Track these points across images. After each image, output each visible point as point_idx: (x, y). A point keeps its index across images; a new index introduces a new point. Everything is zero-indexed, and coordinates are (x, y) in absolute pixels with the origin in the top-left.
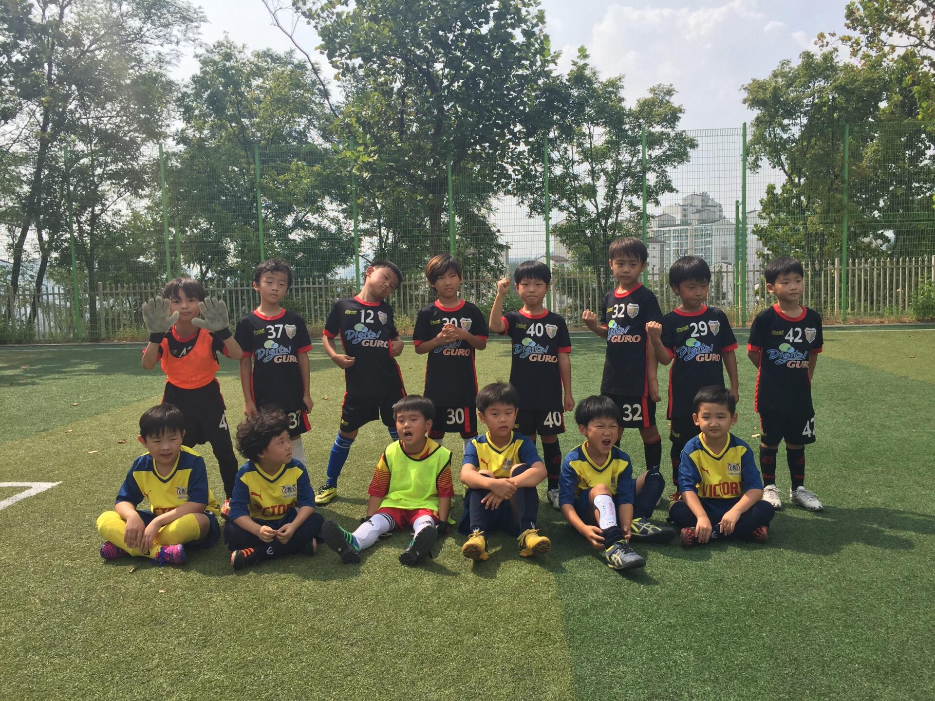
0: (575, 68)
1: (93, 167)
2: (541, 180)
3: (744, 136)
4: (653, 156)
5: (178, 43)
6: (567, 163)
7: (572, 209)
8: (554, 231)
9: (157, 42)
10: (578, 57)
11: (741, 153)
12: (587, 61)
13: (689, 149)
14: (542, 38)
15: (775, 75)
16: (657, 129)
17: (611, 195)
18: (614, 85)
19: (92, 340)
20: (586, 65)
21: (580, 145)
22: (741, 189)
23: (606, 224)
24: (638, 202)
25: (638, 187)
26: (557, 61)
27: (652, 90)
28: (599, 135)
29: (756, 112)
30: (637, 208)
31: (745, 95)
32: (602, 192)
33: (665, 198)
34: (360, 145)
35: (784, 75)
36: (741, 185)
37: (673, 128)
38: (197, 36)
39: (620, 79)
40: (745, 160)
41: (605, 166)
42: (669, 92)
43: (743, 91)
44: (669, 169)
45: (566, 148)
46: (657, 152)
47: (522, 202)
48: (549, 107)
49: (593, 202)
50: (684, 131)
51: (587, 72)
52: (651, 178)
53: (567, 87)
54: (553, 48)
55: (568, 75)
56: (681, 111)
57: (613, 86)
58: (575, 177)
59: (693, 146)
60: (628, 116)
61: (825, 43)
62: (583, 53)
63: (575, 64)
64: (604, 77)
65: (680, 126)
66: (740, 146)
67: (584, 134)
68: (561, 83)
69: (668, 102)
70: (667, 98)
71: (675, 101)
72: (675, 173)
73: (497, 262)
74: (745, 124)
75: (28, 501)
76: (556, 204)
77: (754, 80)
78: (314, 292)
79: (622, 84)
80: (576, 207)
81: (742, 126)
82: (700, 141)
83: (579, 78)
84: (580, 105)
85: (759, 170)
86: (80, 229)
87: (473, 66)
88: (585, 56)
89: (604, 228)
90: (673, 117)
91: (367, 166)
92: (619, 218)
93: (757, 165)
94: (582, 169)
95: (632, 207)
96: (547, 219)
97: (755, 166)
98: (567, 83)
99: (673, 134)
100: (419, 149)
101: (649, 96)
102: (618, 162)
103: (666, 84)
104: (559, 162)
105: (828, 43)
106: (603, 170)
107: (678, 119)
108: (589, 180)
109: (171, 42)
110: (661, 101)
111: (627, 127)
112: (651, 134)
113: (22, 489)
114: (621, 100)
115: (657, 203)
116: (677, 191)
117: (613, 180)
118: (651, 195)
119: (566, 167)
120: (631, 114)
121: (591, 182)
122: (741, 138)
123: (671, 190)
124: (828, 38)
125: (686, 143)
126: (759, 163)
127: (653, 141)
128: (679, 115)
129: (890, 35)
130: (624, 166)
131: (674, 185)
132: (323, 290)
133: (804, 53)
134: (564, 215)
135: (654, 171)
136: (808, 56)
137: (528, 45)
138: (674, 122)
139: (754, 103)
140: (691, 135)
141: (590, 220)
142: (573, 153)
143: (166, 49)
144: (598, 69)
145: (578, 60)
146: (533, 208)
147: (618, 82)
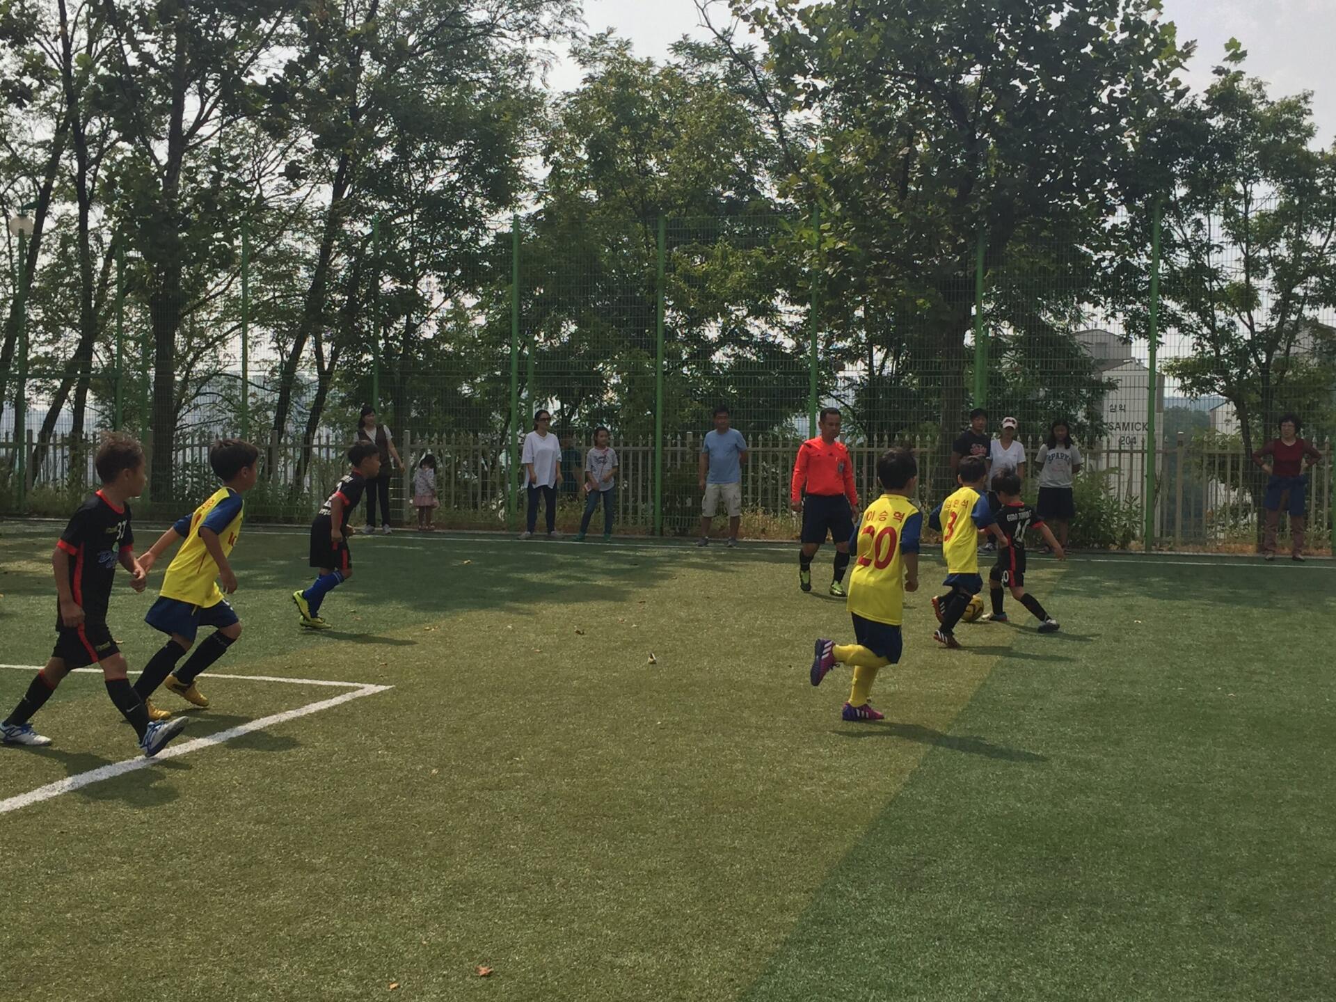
0: (1216, 80)
2: (1146, 278)
5: (548, 36)
9: (516, 34)
10: (1226, 59)
12: (1242, 65)
14: (1159, 30)
18: (1295, 109)
20: (1240, 73)
21: (1229, 212)
26: (1187, 64)
28: (1263, 196)
45: (1197, 222)
47: (1113, 315)
49: (1246, 319)
53: (1203, 115)
54: (1181, 39)
55: (1207, 92)
57: (1292, 111)
58: (1214, 274)
60: (1319, 164)
62: (1235, 51)
63: (1219, 72)
67: (1236, 196)
79: (1309, 106)
80: (1212, 327)
83: (1228, 95)
84: (1227, 146)
86: (388, 347)
87: (1024, 89)
88: (1240, 57)
89: (1264, 368)
91: (834, 255)
94: (1227, 259)
96: (1154, 346)
98: (1205, 108)
102: (1298, 247)
104: (1186, 245)
106: (1272, 259)
108: (1240, 278)
109: (537, 35)
114: (1307, 136)
117: (1287, 277)
119: (1194, 256)
120: (1324, 160)
121: (1246, 282)
130: (1304, 255)
134: (1190, 339)
137: (1132, 44)
141: (1237, 351)
142: (1215, 226)
144: (1262, 79)
145: (1225, 64)
146: (1131, 326)
147: (1302, 104)
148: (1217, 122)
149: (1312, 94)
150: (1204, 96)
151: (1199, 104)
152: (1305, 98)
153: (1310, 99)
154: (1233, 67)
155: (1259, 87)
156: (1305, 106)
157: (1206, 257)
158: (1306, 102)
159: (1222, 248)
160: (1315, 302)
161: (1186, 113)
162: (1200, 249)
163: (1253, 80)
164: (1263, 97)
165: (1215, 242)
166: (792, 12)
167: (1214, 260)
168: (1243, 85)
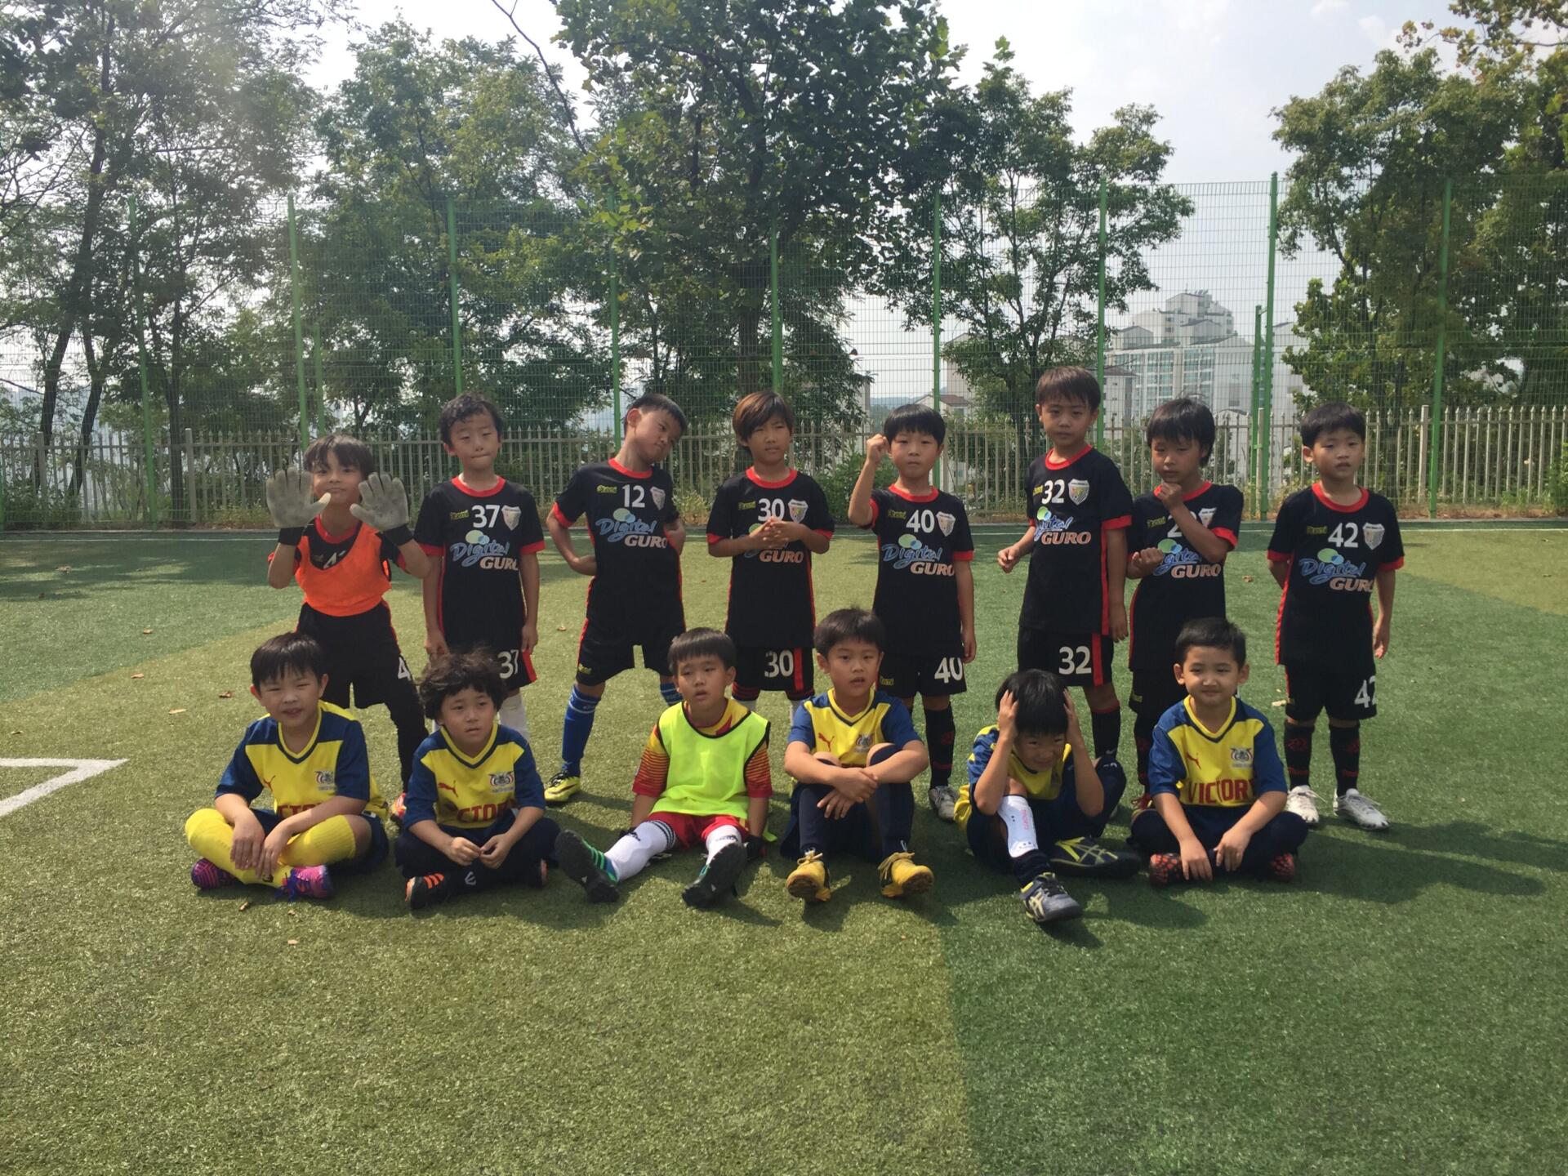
0: (989, 76)
1: (177, 234)
2: (927, 266)
3: (1274, 195)
4: (1118, 228)
5: (320, 22)
6: (974, 238)
7: (979, 316)
8: (947, 354)
9: (284, 21)
10: (996, 56)
11: (1268, 223)
12: (1010, 63)
13: (1178, 217)
14: (935, 22)
15: (1331, 92)
16: (1126, 181)
17: (1045, 295)
18: (1055, 104)
19: (175, 525)
20: (1008, 70)
21: (995, 207)
22: (1266, 286)
23: (1035, 342)
24: (1089, 304)
25: (1093, 280)
26: (959, 63)
27: (1120, 114)
28: (1027, 190)
29: (1296, 155)
30: (1089, 316)
31: (1277, 125)
32: (1029, 288)
33: (1136, 299)
34: (625, 203)
35: (1345, 91)
36: (1266, 280)
37: (1153, 179)
38: (351, 13)
39: (1065, 94)
40: (1274, 236)
41: (1035, 244)
42: (1148, 119)
43: (1274, 118)
44: (1144, 250)
45: (970, 212)
46: (1125, 221)
47: (895, 304)
48: (945, 141)
49: (1015, 304)
50: (1171, 186)
51: (1010, 82)
52: (1114, 266)
53: (974, 107)
54: (953, 40)
55: (978, 86)
56: (1167, 151)
57: (1052, 108)
58: (986, 263)
59: (1187, 211)
60: (1078, 158)
61: (1415, 41)
62: (1004, 50)
63: (989, 67)
64: (1037, 92)
65: (1166, 177)
66: (1266, 213)
67: (1002, 189)
68: (966, 100)
69: (1147, 135)
70: (1144, 128)
71: (1158, 134)
72: (1154, 257)
73: (850, 405)
74: (1275, 175)
75: (72, 791)
76: (952, 307)
77: (1294, 100)
78: (545, 450)
79: (1068, 103)
80: (985, 313)
81: (1269, 178)
82: (1197, 202)
83: (997, 91)
84: (997, 138)
85: (1297, 254)
86: (156, 338)
87: (816, 70)
88: (1008, 56)
89: (1032, 351)
90: (1154, 158)
91: (634, 239)
92: (1058, 333)
93: (1295, 245)
94: (997, 248)
95: (1081, 315)
96: (937, 332)
97: (1291, 246)
98: (976, 101)
99: (1152, 190)
100: (724, 210)
101: (1115, 124)
102: (1059, 238)
103: (1143, 106)
104: (959, 235)
105: (1419, 40)
106: (1032, 251)
107: (1163, 163)
108: (1008, 268)
109: (309, 22)
110: (1135, 134)
111: (1076, 177)
112: (1116, 190)
113: (60, 771)
114: (1067, 130)
115: (1123, 307)
116: (1157, 289)
117: (1049, 267)
118: (1111, 293)
119: (970, 245)
120: (1082, 154)
121: (1012, 271)
122: (1268, 200)
123: (1148, 286)
124: (1421, 32)
125: (1174, 206)
126: (1298, 241)
127: (1119, 202)
128: (1165, 157)
129: (1528, 24)
130: (1068, 243)
131: (1152, 277)
132: (560, 447)
133: (1383, 52)
134: (966, 326)
135: (1120, 253)
136: (1388, 58)
137: (911, 34)
138: (1155, 170)
139: (1292, 137)
140: (1183, 192)
141: (1009, 336)
142: (983, 220)
143: (301, 33)
144: (1027, 77)
145: (995, 62)
146: (912, 312)
147: (1062, 100)
148: (988, 116)
149: (1071, 91)
153: (1069, 96)
155: (1022, 84)
156: (1065, 103)
157: (979, 247)
158: (1066, 99)
159: (992, 238)
161: (957, 107)
163: (1018, 78)
164: (1027, 94)
165: (986, 232)
167: (986, 249)
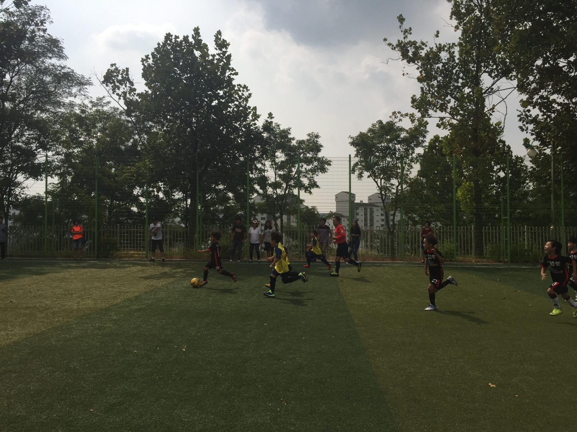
0: (266, 123)
3: (350, 161)
4: (307, 169)
10: (268, 118)
11: (348, 169)
13: (326, 166)
15: (370, 130)
20: (272, 122)
26: (259, 119)
27: (309, 135)
29: (356, 149)
31: (351, 141)
33: (314, 191)
37: (317, 155)
40: (351, 173)
42: (317, 136)
43: (350, 138)
44: (316, 176)
46: (310, 167)
50: (324, 157)
52: (305, 181)
53: (261, 132)
56: (322, 146)
57: (286, 133)
59: (330, 165)
62: (270, 115)
64: (282, 128)
66: (348, 166)
70: (316, 139)
74: (350, 155)
82: (332, 162)
83: (268, 127)
88: (272, 118)
97: (360, 176)
101: (307, 138)
103: (316, 132)
107: (320, 150)
110: (313, 141)
114: (290, 140)
115: (311, 193)
116: (319, 187)
124: (398, 114)
125: (325, 163)
126: (363, 175)
127: (309, 161)
129: (436, 111)
131: (318, 184)
135: (306, 177)
136: (380, 122)
138: (318, 152)
147: (288, 131)
148: (265, 135)
149: (291, 128)
150: (261, 127)
151: (260, 129)
152: (289, 130)
153: (290, 130)
154: (269, 120)
155: (278, 126)
156: (289, 132)
157: (263, 174)
158: (289, 131)
159: (268, 171)
160: (295, 187)
161: (257, 132)
162: (262, 171)
163: (276, 124)
164: (279, 128)
165: (266, 169)
166: (135, 94)
167: (266, 174)
168: (274, 125)
